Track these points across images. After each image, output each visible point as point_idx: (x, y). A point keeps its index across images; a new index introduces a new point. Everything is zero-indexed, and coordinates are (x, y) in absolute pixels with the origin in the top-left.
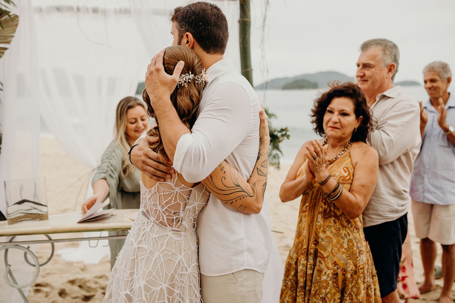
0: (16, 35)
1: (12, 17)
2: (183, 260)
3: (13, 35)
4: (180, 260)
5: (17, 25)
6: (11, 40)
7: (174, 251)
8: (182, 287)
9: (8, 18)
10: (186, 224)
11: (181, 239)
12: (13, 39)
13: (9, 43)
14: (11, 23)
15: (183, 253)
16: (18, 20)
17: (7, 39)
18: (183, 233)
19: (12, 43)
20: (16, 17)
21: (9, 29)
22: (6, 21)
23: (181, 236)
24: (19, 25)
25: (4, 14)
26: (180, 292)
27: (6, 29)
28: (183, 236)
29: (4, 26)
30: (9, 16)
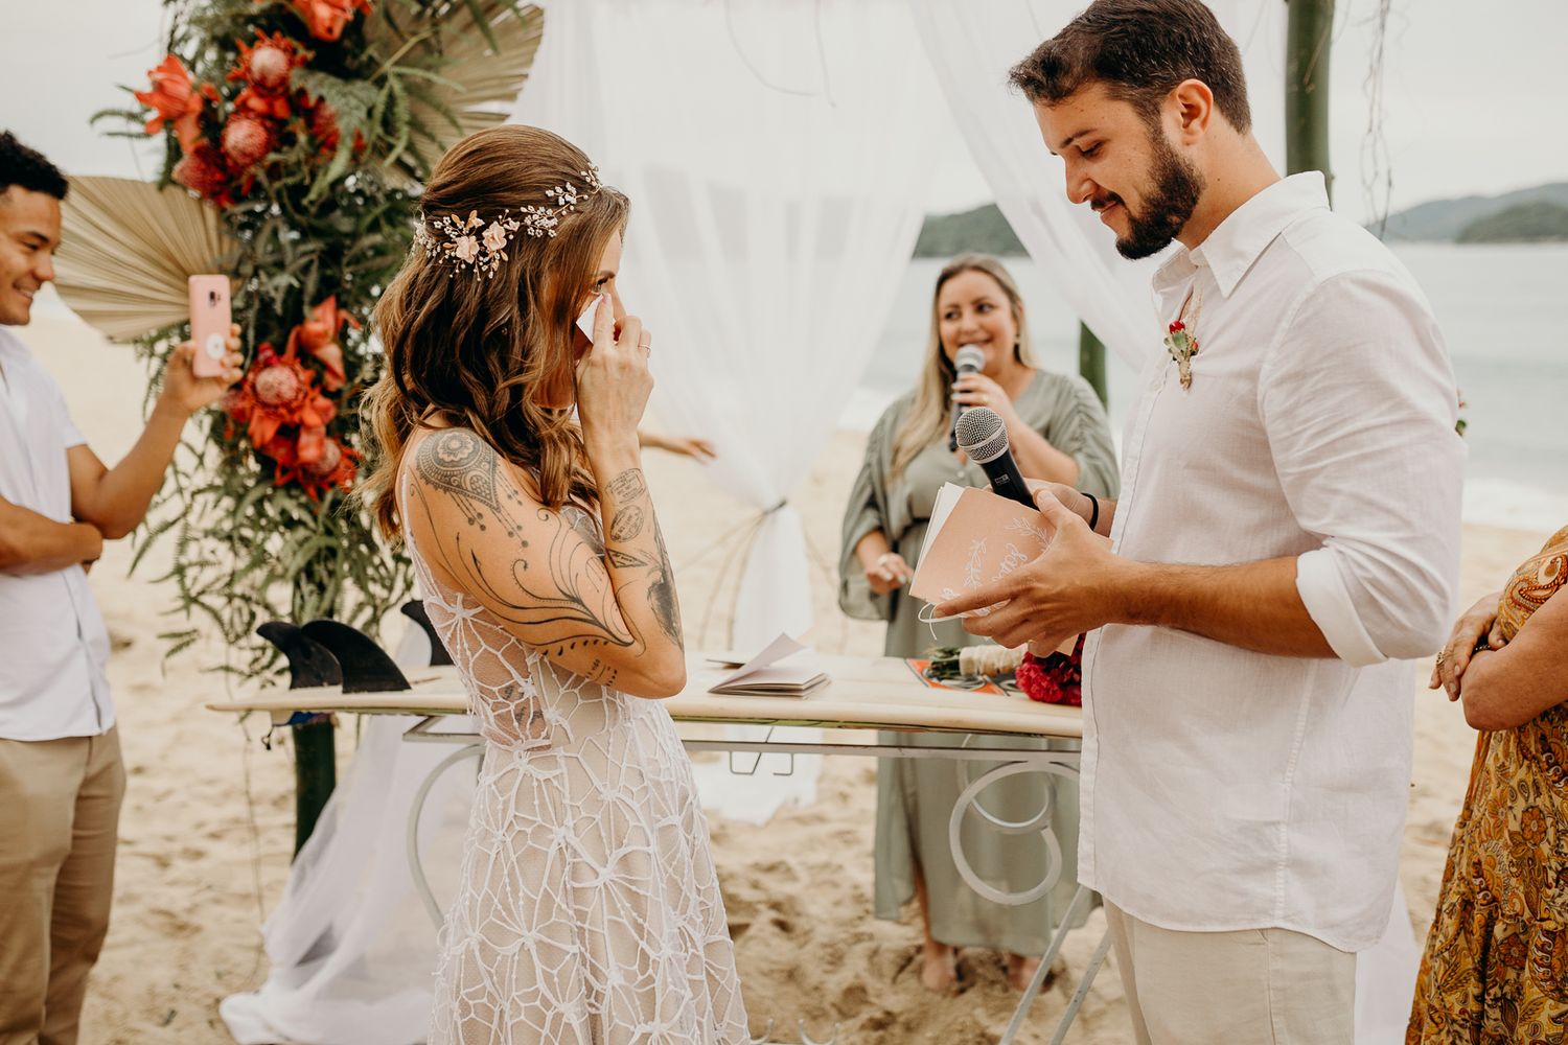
0: (534, 71)
1: (523, 13)
2: (574, 841)
3: (524, 71)
4: (563, 845)
5: (538, 39)
6: (520, 90)
7: (539, 819)
8: (587, 932)
9: (514, 17)
10: (560, 719)
11: (558, 772)
12: (527, 84)
13: (511, 97)
14: (520, 35)
15: (569, 821)
16: (543, 23)
17: (508, 85)
18: (559, 752)
19: (521, 96)
20: (538, 12)
21: (514, 53)
22: (507, 28)
23: (556, 761)
24: (544, 40)
25: (500, 7)
26: (583, 949)
27: (505, 55)
28: (562, 762)
29: (500, 43)
30: (517, 11)
